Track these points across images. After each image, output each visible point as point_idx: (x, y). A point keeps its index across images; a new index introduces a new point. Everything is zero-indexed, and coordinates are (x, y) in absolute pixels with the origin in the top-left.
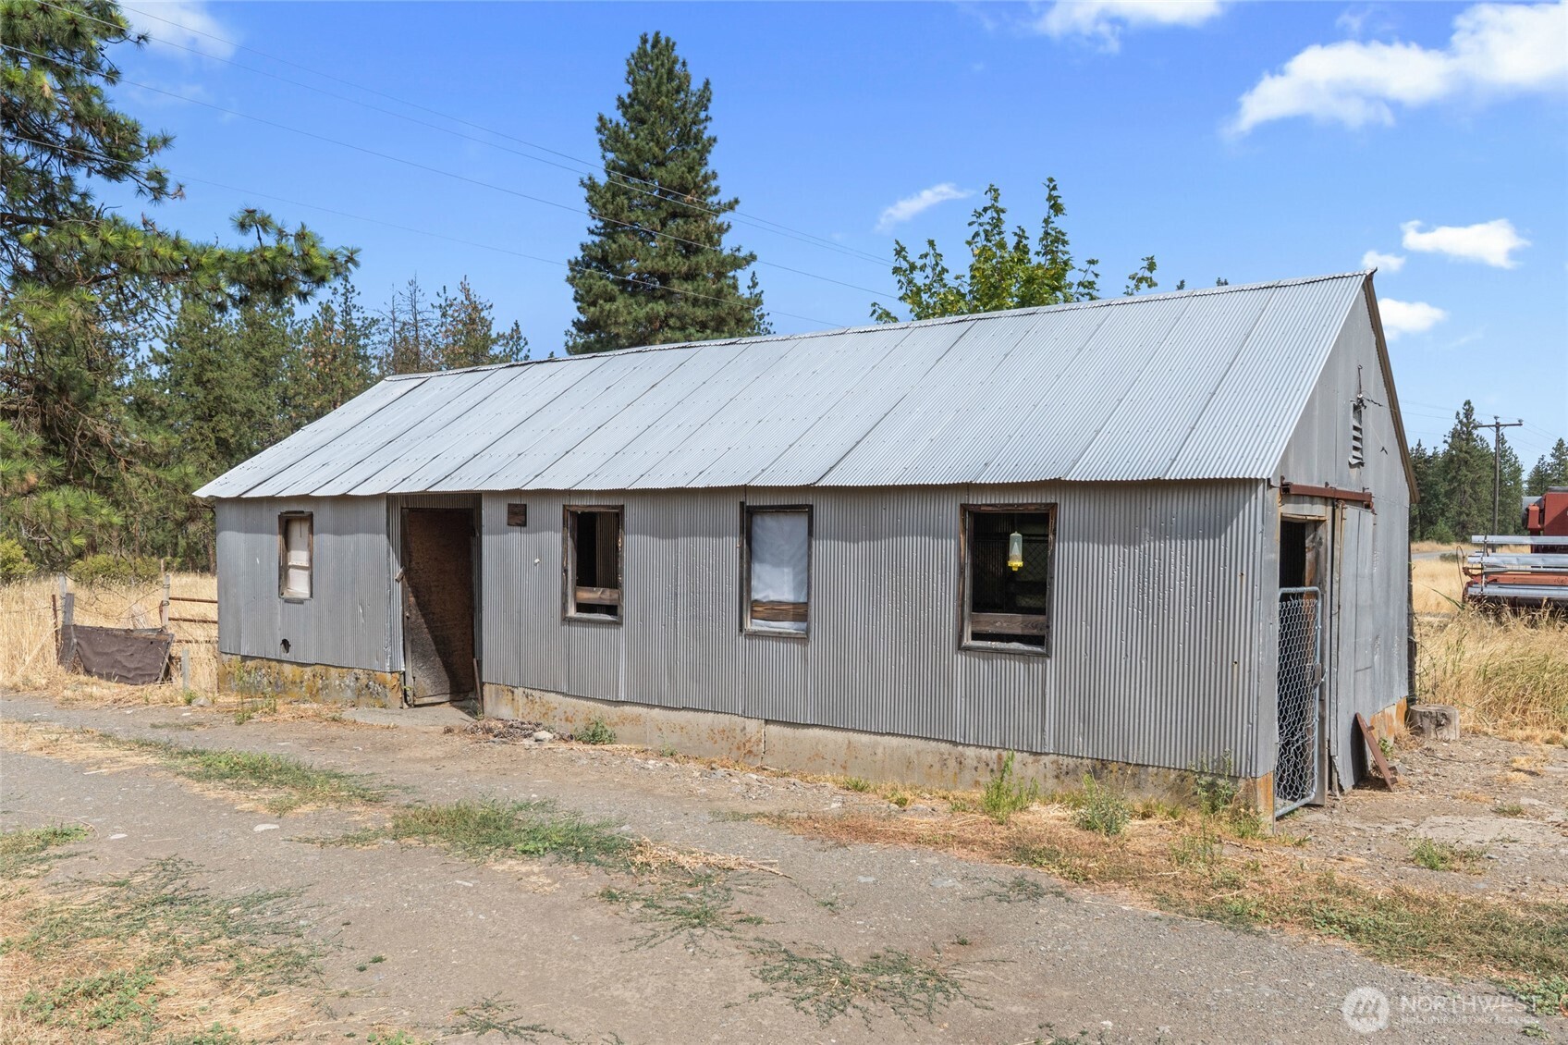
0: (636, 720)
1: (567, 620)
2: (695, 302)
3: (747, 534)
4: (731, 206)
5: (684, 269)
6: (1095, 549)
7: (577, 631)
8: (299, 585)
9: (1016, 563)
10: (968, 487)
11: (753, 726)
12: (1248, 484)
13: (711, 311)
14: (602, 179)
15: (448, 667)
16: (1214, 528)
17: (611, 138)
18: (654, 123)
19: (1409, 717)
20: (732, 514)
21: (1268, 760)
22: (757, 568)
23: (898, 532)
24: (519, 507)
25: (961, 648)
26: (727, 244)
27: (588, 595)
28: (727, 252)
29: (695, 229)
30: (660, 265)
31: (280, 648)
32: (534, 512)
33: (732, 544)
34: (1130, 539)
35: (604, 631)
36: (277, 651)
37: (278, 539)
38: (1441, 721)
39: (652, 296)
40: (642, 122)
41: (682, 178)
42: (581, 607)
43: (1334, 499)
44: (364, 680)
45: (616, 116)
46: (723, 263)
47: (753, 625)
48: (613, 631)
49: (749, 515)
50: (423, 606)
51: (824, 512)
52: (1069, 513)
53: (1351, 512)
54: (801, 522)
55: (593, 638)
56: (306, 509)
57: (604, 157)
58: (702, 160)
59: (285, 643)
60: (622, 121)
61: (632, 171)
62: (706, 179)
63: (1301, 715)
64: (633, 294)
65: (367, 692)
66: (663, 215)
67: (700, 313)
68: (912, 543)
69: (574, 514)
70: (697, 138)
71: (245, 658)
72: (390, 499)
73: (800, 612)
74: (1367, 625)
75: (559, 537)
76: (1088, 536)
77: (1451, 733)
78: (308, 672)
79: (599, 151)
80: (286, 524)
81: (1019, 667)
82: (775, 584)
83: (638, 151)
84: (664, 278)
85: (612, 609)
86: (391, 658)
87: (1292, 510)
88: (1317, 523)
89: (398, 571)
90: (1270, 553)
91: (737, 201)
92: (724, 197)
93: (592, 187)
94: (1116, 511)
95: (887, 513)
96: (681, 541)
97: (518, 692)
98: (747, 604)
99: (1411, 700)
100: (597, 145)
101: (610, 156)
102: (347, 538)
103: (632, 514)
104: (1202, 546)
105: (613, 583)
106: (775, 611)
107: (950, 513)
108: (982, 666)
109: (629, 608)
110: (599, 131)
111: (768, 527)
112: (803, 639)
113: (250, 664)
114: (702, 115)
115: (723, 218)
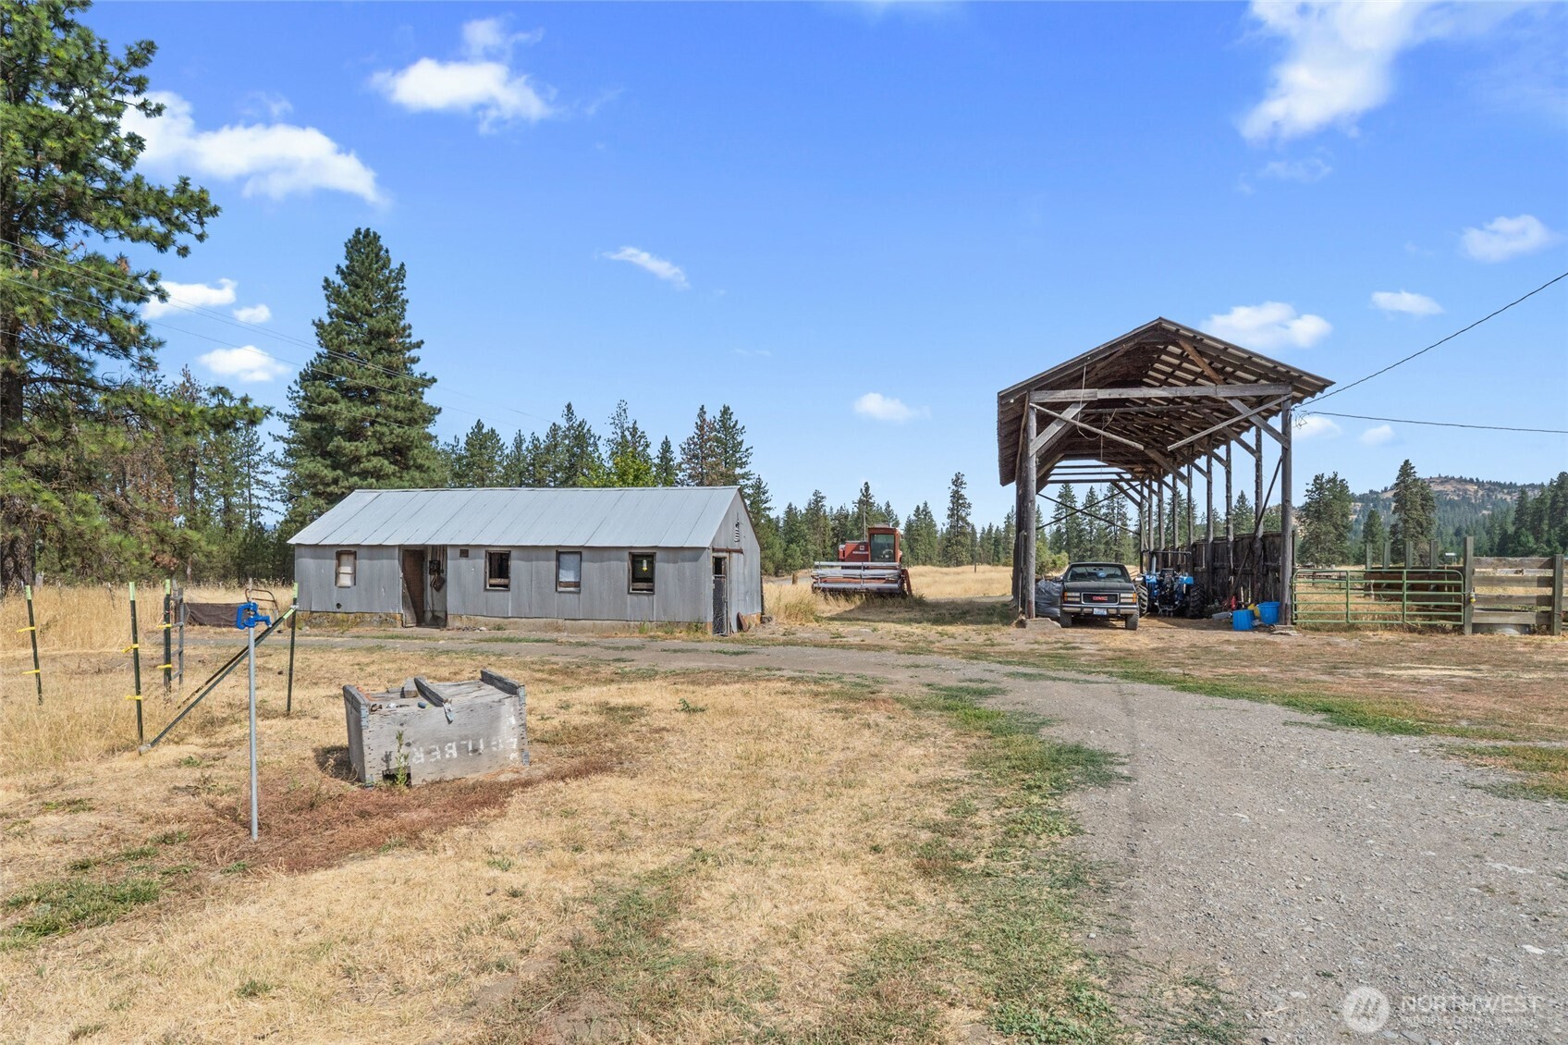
0: (516, 623)
1: (486, 590)
2: (396, 408)
3: (558, 560)
4: (419, 345)
5: (388, 385)
6: (666, 565)
7: (490, 594)
8: (346, 580)
9: (645, 569)
10: (631, 548)
11: (560, 621)
12: (704, 548)
13: (409, 415)
14: (327, 320)
15: (416, 612)
16: (696, 559)
17: (333, 293)
18: (366, 289)
19: (761, 619)
20: (553, 554)
21: (710, 619)
22: (561, 571)
23: (609, 560)
24: (465, 551)
25: (629, 593)
26: (417, 369)
27: (494, 581)
28: (417, 374)
29: (395, 360)
30: (372, 383)
31: (335, 607)
32: (471, 552)
33: (553, 564)
34: (675, 562)
35: (501, 593)
36: (335, 609)
37: (335, 562)
38: (770, 619)
39: (365, 402)
40: (357, 287)
41: (387, 327)
42: (491, 585)
43: (730, 551)
44: (384, 617)
45: (337, 280)
46: (416, 384)
47: (560, 589)
48: (506, 593)
49: (559, 554)
50: (408, 588)
51: (585, 553)
52: (659, 555)
53: (734, 555)
54: (578, 557)
55: (498, 596)
56: (353, 549)
57: (329, 307)
58: (401, 316)
59: (339, 606)
60: (342, 283)
61: (350, 318)
62: (404, 329)
63: (721, 610)
64: (351, 399)
65: (386, 621)
66: (373, 349)
67: (400, 415)
68: (614, 564)
69: (490, 554)
70: (396, 298)
71: (312, 612)
72: (400, 546)
73: (577, 585)
74: (742, 589)
75: (483, 561)
76: (664, 561)
77: (773, 623)
78: (352, 616)
79: (326, 302)
80: (339, 555)
81: (646, 597)
82: (568, 576)
83: (355, 306)
84: (372, 391)
85: (506, 586)
86: (400, 611)
87: (715, 554)
88: (725, 558)
89: (401, 575)
90: (710, 565)
91: (422, 342)
92: (414, 340)
93: (320, 325)
94: (671, 555)
95: (606, 554)
96: (534, 563)
97: (464, 617)
98: (558, 583)
99: (763, 614)
100: (324, 298)
101: (334, 306)
102: (375, 562)
103: (514, 554)
104: (694, 563)
105: (507, 577)
106: (568, 584)
107: (626, 555)
108: (635, 598)
109: (513, 585)
110: (325, 288)
111: (564, 558)
112: (579, 592)
113: (315, 614)
114: (400, 285)
115: (414, 353)
